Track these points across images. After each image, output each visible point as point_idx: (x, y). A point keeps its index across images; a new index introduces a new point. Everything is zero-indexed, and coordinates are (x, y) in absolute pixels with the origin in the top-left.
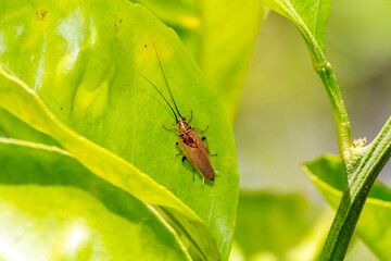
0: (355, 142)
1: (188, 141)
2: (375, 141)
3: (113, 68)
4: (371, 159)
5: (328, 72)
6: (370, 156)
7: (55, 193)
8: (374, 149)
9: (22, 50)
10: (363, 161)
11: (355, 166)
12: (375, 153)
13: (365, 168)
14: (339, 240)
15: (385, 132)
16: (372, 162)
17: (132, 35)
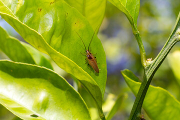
0: (148, 59)
1: (90, 58)
2: (156, 59)
3: (65, 30)
4: (155, 65)
5: (138, 35)
6: (154, 64)
7: (35, 81)
8: (155, 62)
9: (33, 22)
10: (151, 66)
11: (148, 68)
12: (156, 63)
13: (152, 69)
14: (142, 94)
15: (160, 55)
16: (155, 66)
17: (71, 19)
